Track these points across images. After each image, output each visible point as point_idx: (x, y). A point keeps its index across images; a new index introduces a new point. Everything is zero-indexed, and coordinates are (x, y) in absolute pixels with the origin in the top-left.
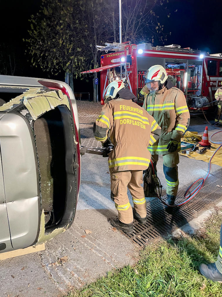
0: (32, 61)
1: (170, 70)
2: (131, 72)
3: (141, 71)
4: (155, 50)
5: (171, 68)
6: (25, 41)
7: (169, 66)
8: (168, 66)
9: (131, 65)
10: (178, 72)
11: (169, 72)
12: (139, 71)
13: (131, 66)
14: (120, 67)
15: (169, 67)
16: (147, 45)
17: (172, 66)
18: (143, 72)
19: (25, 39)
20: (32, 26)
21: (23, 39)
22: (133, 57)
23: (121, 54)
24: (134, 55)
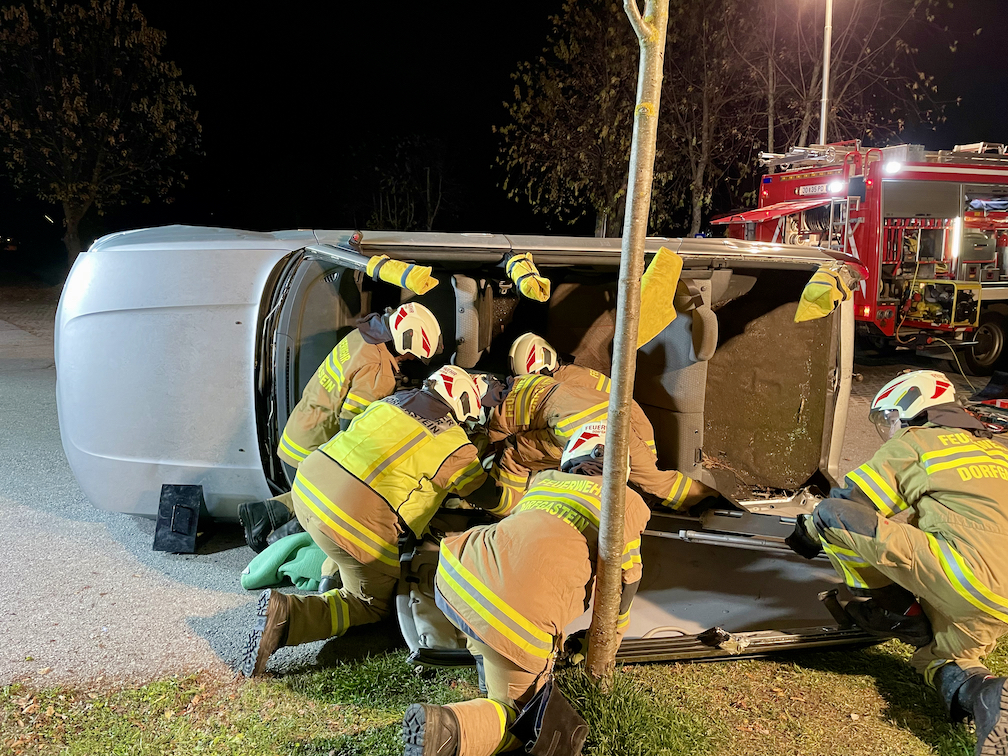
0: (506, 184)
1: (978, 214)
2: (861, 220)
3: (892, 219)
4: (933, 161)
5: (981, 209)
6: (498, 133)
7: (976, 203)
8: (971, 203)
9: (861, 202)
10: (1003, 221)
11: (975, 219)
12: (887, 219)
13: (860, 207)
14: (827, 206)
15: (976, 207)
16: (911, 149)
17: (984, 203)
18: (896, 221)
19: (498, 128)
20: (517, 91)
21: (494, 128)
22: (870, 182)
23: (830, 172)
24: (874, 176)
